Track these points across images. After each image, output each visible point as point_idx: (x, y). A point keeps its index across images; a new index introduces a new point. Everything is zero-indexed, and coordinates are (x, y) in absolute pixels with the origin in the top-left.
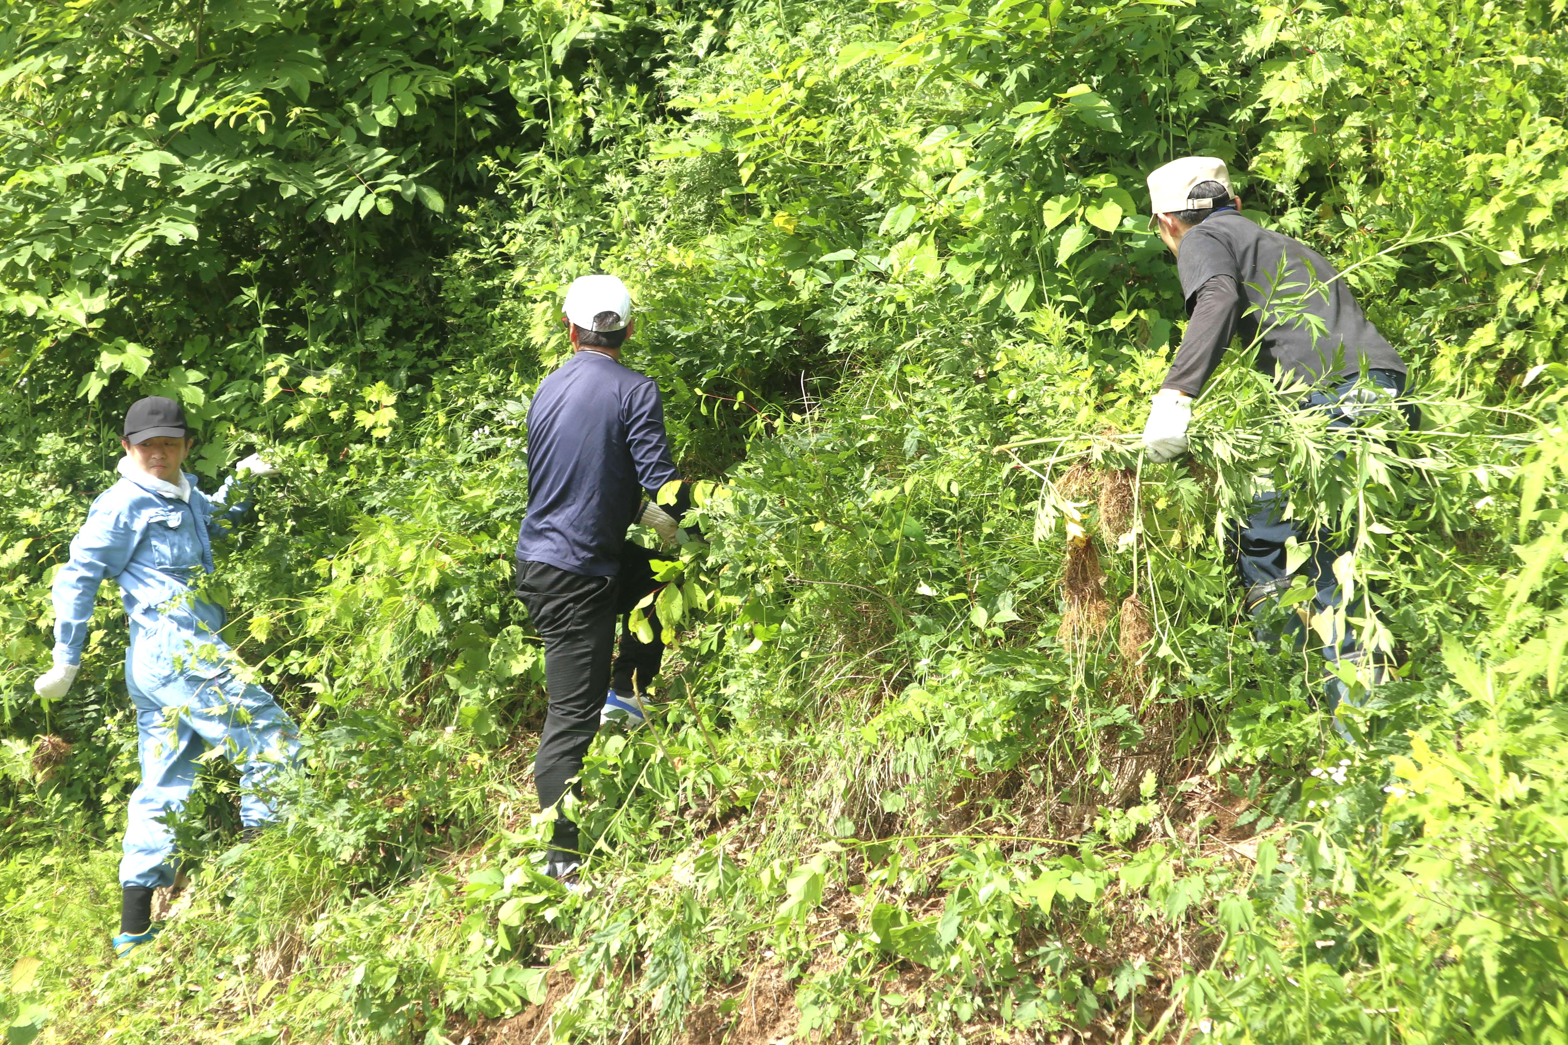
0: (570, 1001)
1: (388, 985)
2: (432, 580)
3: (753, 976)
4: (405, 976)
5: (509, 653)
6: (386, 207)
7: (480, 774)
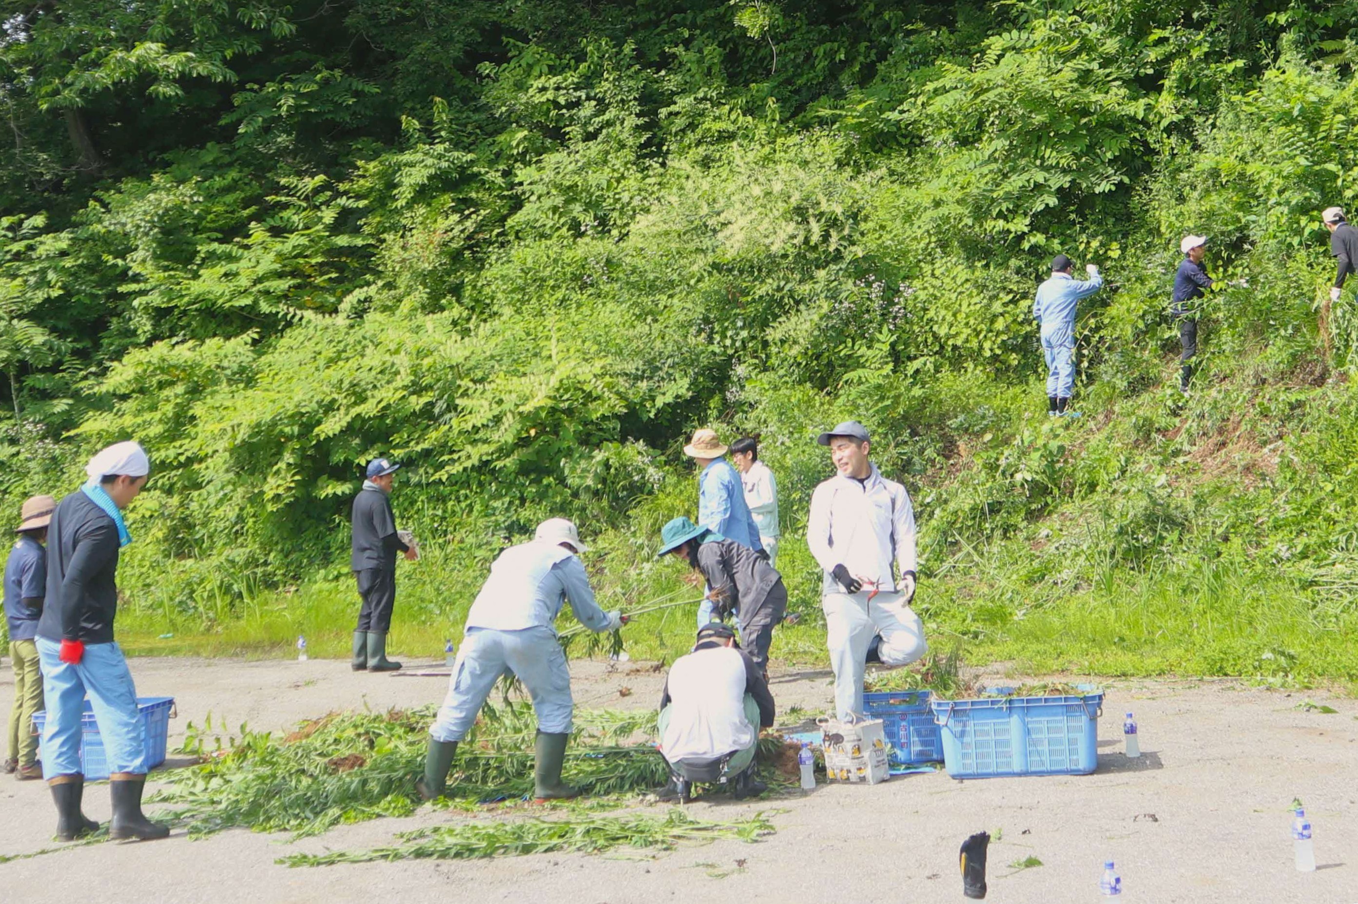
0: (1187, 426)
1: (1141, 422)
2: (1141, 313)
3: (1232, 418)
4: (1145, 420)
5: (1163, 332)
6: (1113, 188)
7: (1156, 365)
